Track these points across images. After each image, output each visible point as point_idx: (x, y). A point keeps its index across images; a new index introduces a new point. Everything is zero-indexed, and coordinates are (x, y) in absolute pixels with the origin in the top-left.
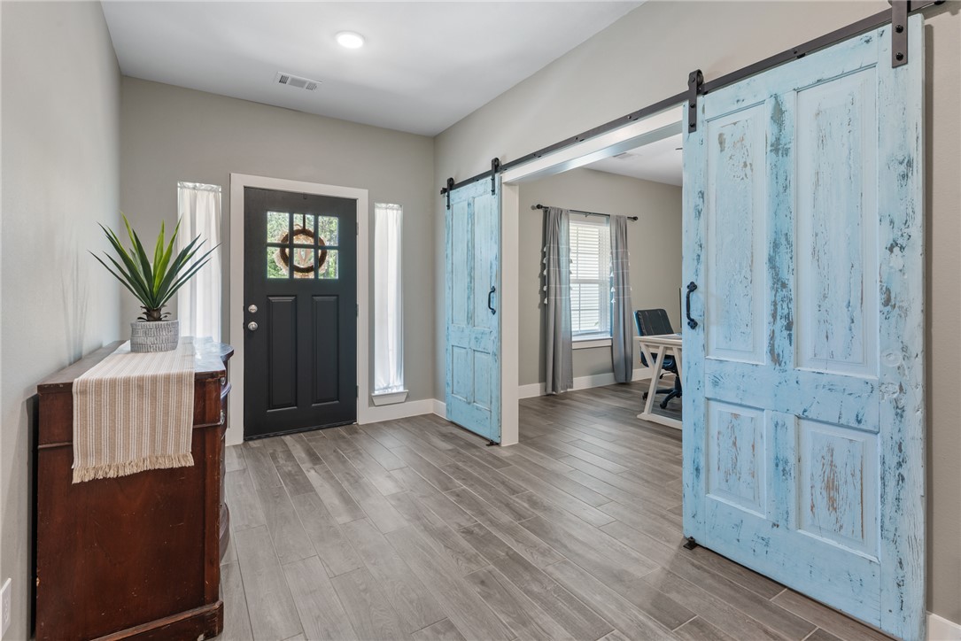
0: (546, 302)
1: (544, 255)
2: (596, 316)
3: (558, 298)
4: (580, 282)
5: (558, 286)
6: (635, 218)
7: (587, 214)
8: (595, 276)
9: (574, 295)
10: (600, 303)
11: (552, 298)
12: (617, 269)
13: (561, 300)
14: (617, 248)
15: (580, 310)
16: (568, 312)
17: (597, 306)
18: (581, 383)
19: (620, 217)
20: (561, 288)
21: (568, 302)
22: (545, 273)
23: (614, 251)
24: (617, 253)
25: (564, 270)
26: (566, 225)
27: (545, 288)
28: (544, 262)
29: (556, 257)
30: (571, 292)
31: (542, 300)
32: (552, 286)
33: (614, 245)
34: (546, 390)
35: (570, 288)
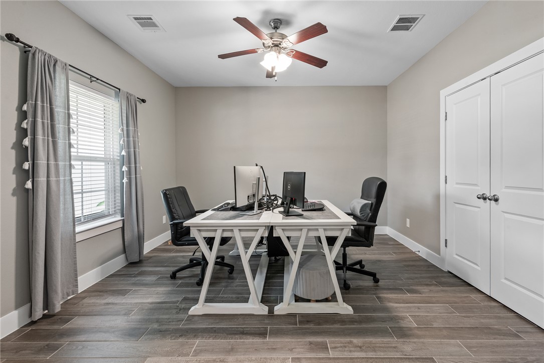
0: (29, 185)
1: (23, 115)
2: (102, 196)
3: (53, 179)
4: (82, 159)
5: (52, 162)
6: (144, 101)
7: (92, 78)
8: (101, 154)
9: (76, 174)
10: (107, 184)
11: (42, 179)
12: (129, 147)
13: (58, 182)
14: (128, 126)
15: (82, 193)
16: (68, 197)
17: (103, 186)
18: (87, 280)
19: (131, 95)
20: (57, 166)
21: (68, 184)
22: (26, 142)
23: (125, 128)
24: (128, 131)
25: (61, 143)
26: (64, 81)
27: (26, 166)
28: (24, 125)
29: (47, 121)
30: (73, 171)
31: (21, 183)
32: (42, 161)
33: (125, 122)
34: (31, 315)
35: (70, 165)
